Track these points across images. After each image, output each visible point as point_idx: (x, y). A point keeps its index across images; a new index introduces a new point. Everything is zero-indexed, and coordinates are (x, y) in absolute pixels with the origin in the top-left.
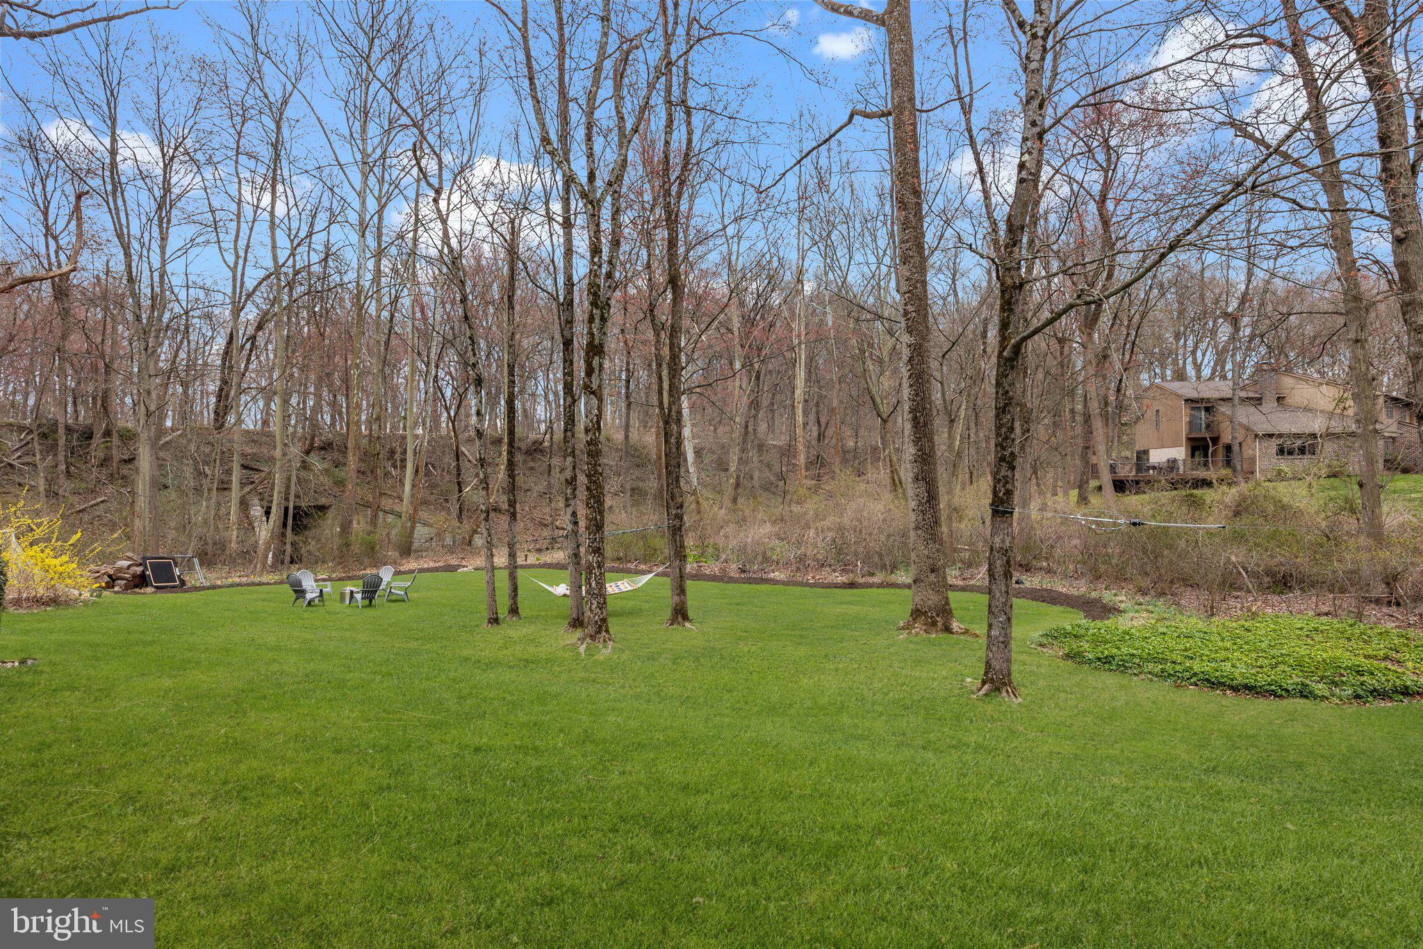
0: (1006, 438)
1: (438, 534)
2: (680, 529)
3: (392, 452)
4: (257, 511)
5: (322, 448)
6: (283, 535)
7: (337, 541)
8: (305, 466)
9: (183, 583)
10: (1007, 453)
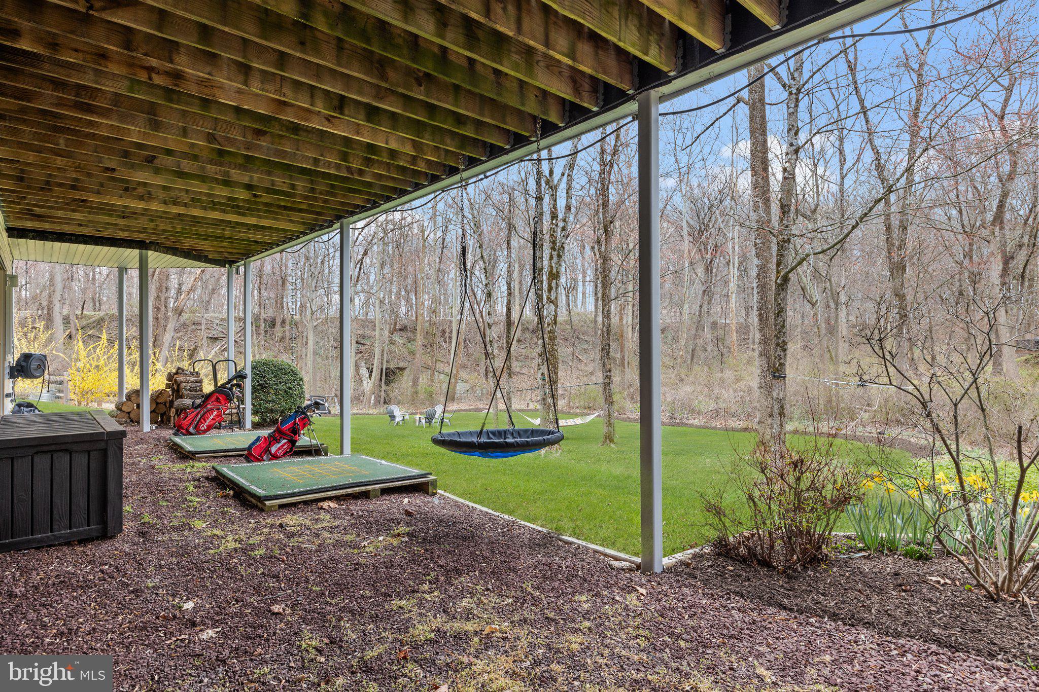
0: (780, 332)
1: (472, 388)
2: (609, 385)
3: (444, 332)
4: (364, 371)
5: (401, 330)
6: (380, 386)
7: (410, 391)
8: (392, 343)
9: (329, 412)
10: (780, 341)
